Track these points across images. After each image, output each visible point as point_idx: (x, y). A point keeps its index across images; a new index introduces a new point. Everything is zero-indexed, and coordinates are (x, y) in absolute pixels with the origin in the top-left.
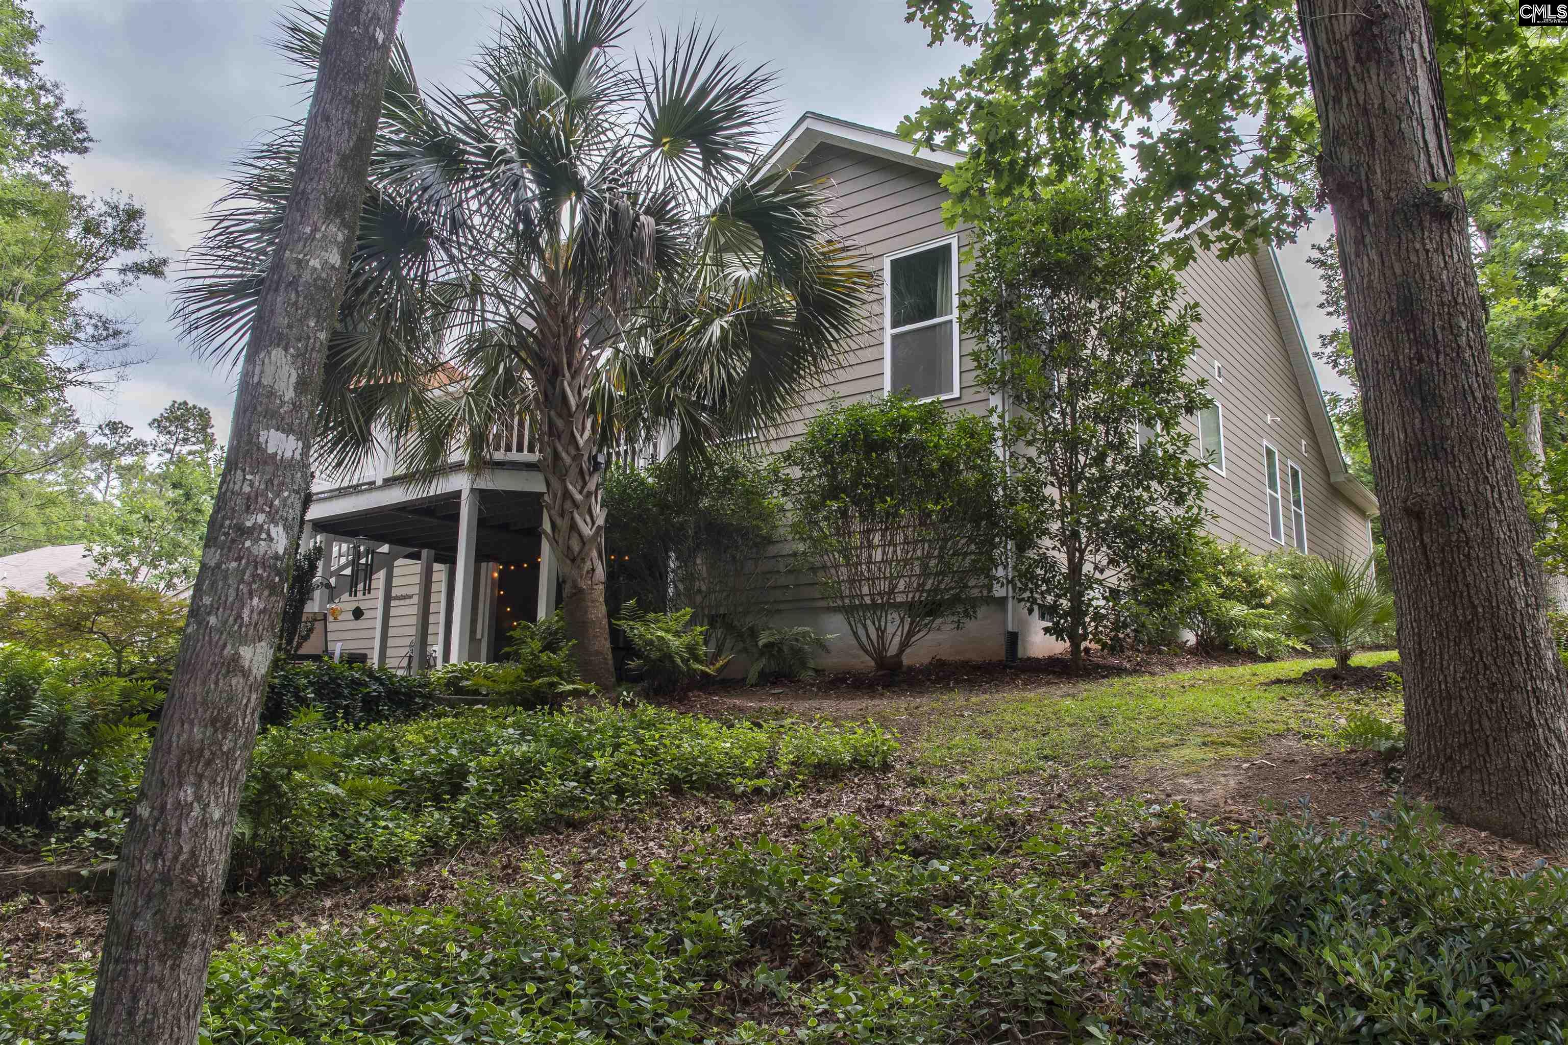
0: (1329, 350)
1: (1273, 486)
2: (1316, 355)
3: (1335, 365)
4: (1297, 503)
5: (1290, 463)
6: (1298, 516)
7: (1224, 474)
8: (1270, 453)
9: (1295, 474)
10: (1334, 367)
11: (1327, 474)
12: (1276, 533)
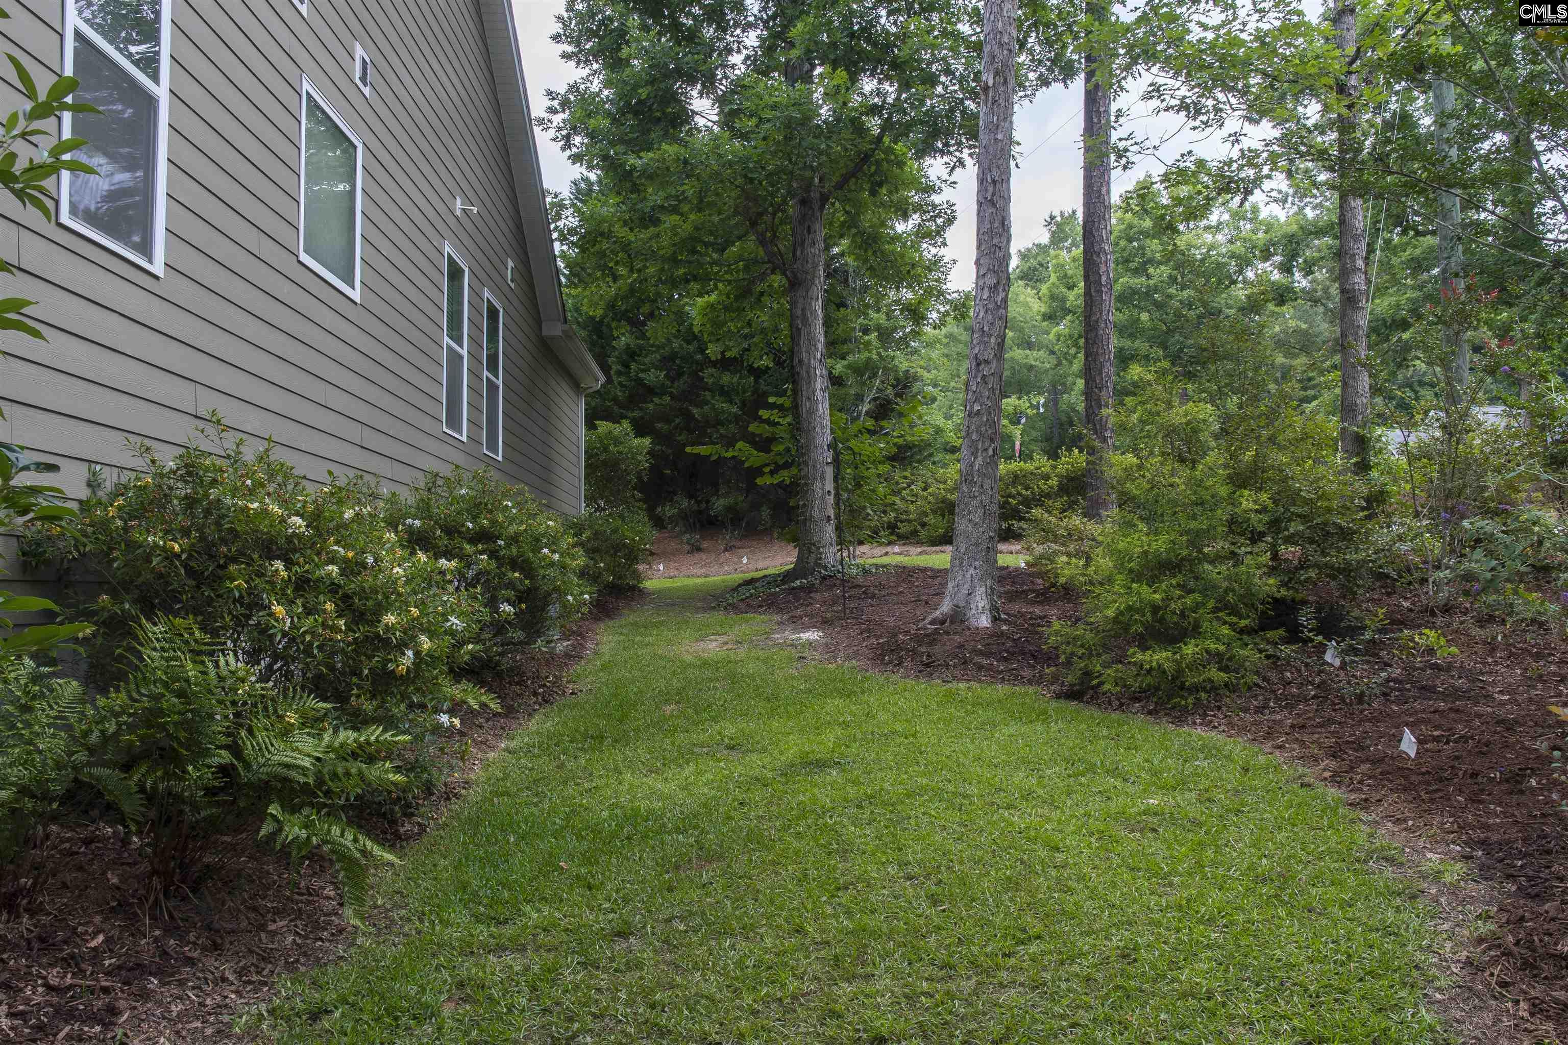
0: (558, 119)
1: (455, 332)
2: (541, 121)
3: (568, 145)
4: (492, 365)
5: (486, 294)
6: (492, 387)
7: (356, 295)
8: (455, 273)
9: (493, 313)
10: (563, 149)
11: (539, 322)
12: (454, 421)
